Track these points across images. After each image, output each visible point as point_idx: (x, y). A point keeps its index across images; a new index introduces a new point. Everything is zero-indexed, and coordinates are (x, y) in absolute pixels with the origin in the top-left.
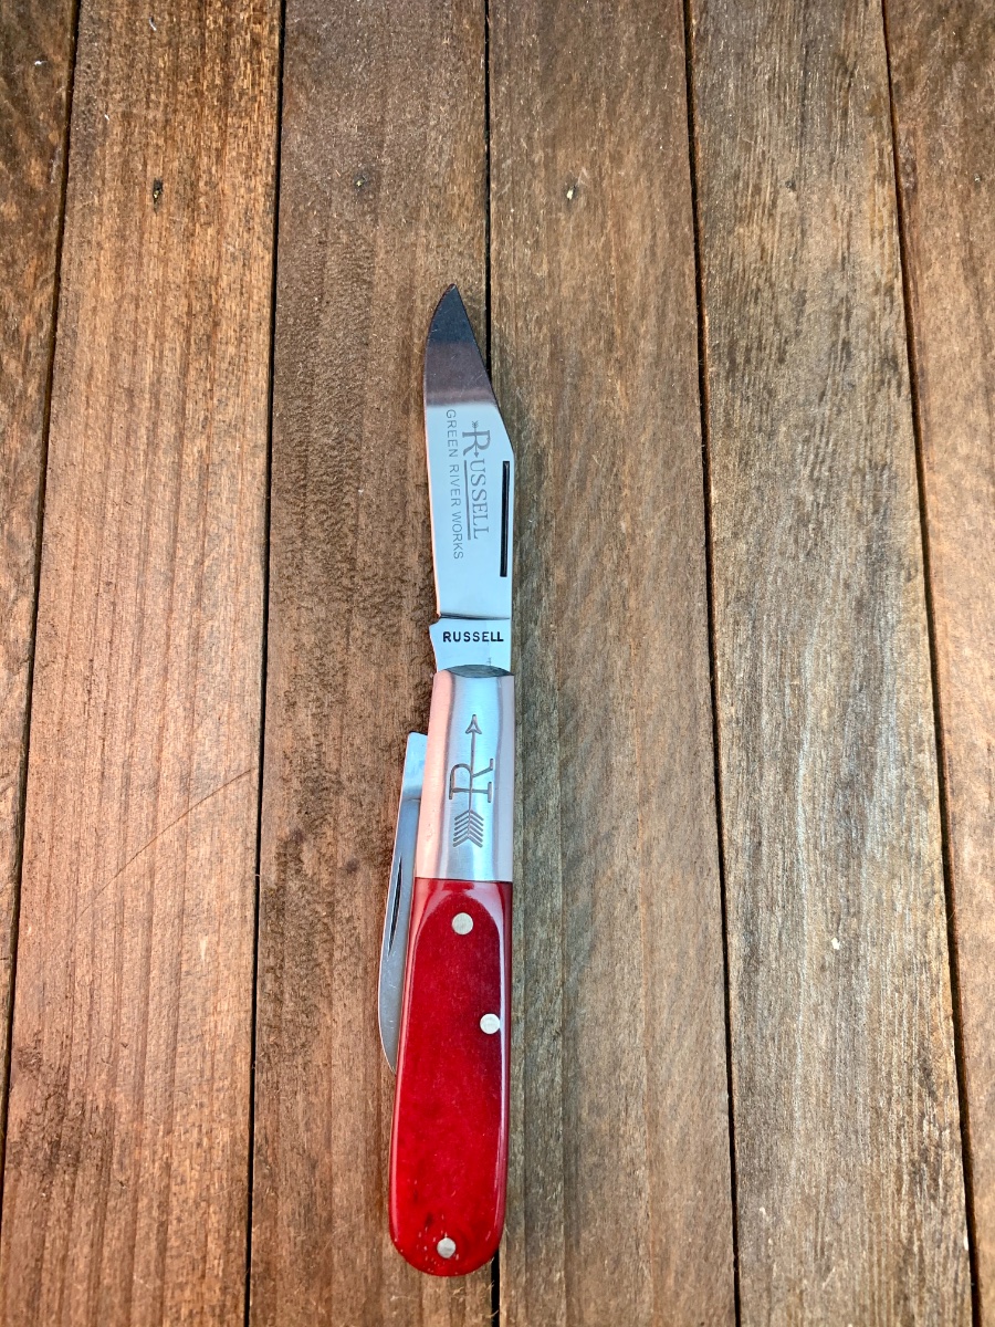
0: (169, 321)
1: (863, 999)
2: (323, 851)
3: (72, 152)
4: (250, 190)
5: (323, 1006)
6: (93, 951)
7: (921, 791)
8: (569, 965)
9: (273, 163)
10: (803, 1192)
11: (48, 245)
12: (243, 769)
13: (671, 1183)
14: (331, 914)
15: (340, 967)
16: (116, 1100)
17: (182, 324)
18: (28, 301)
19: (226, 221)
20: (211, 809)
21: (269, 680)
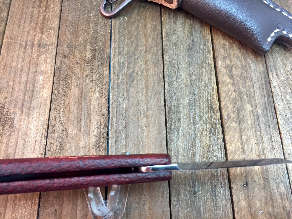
1: (197, 93)
2: (71, 60)
5: (69, 91)
6: (14, 79)
7: (209, 51)
8: (128, 84)
10: (184, 134)
12: (53, 43)
13: (151, 131)
14: (72, 73)
15: (73, 83)
16: (16, 111)
20: (45, 50)
21: (61, 26)
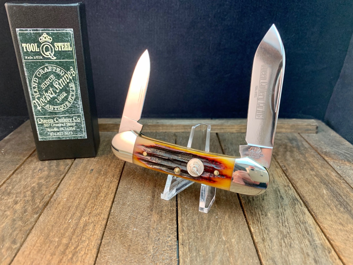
0: (86, 192)
3: (73, 165)
4: (115, 170)
9: (122, 166)
11: (60, 179)
17: (90, 193)
18: (49, 189)
19: (108, 175)
